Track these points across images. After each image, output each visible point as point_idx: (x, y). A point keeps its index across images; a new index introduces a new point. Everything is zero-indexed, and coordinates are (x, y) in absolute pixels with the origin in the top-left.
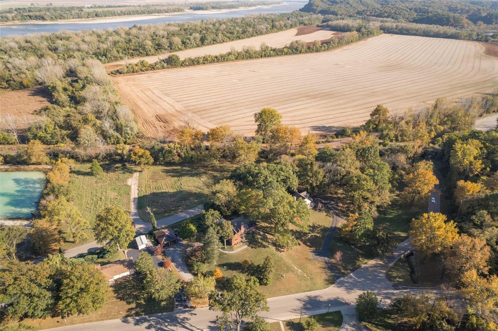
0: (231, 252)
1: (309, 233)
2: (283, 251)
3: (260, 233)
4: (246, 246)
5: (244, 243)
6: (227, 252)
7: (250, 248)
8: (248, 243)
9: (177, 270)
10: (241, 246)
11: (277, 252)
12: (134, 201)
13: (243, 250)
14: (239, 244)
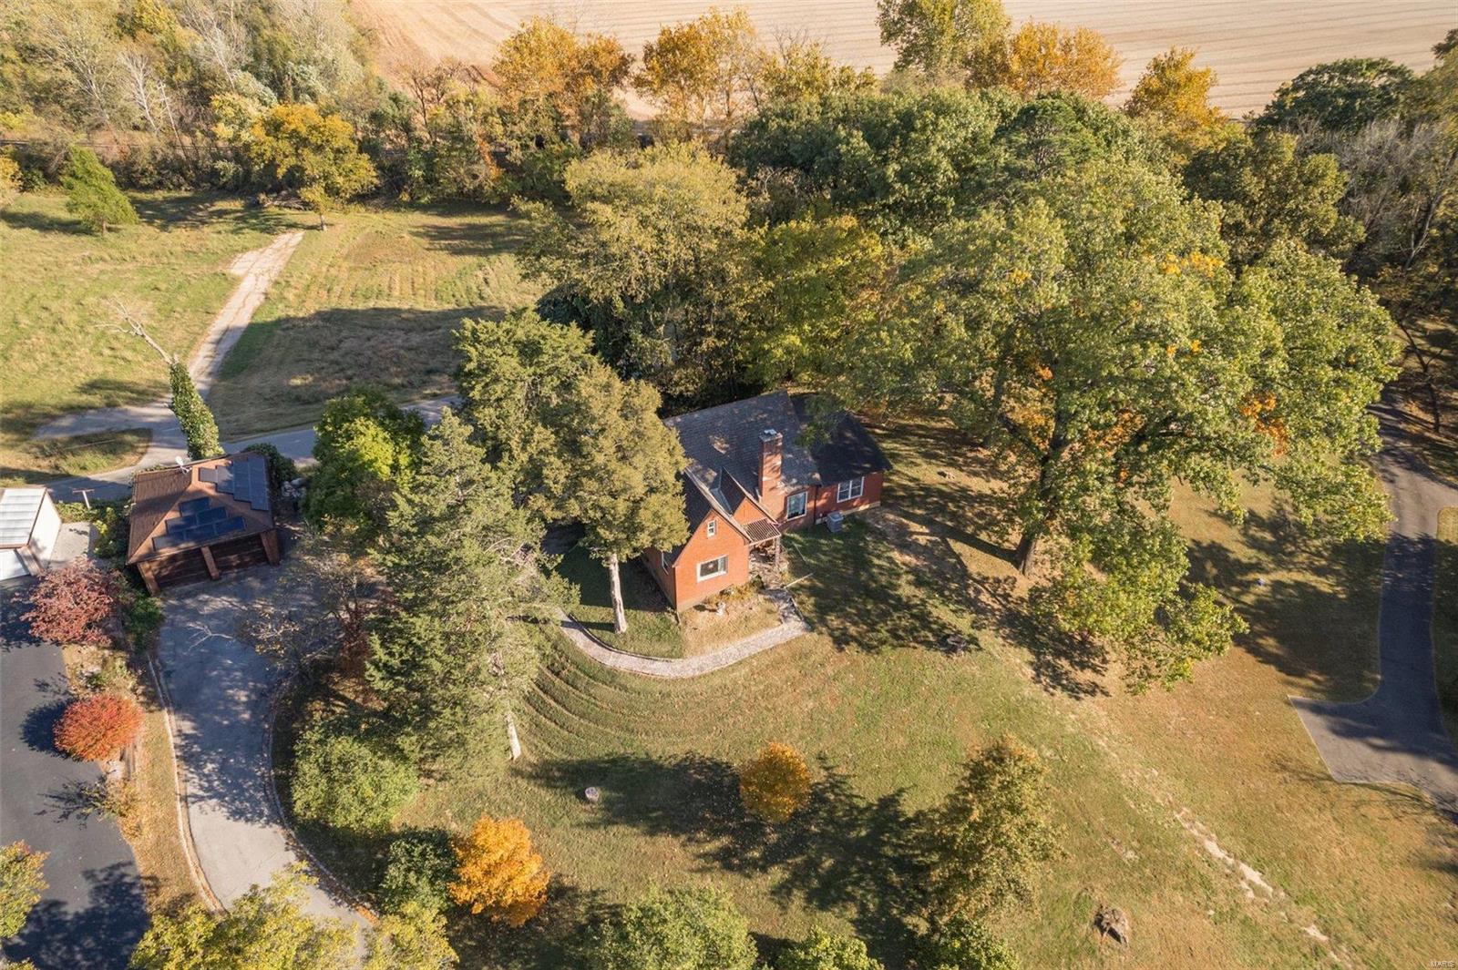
0: (660, 669)
1: (1258, 567)
2: (1093, 689)
3: (907, 531)
4: (794, 628)
5: (777, 595)
6: (622, 662)
7: (827, 640)
8: (812, 600)
9: (182, 780)
10: (754, 623)
11: (1045, 694)
12: (218, 342)
13: (766, 660)
14: (737, 607)
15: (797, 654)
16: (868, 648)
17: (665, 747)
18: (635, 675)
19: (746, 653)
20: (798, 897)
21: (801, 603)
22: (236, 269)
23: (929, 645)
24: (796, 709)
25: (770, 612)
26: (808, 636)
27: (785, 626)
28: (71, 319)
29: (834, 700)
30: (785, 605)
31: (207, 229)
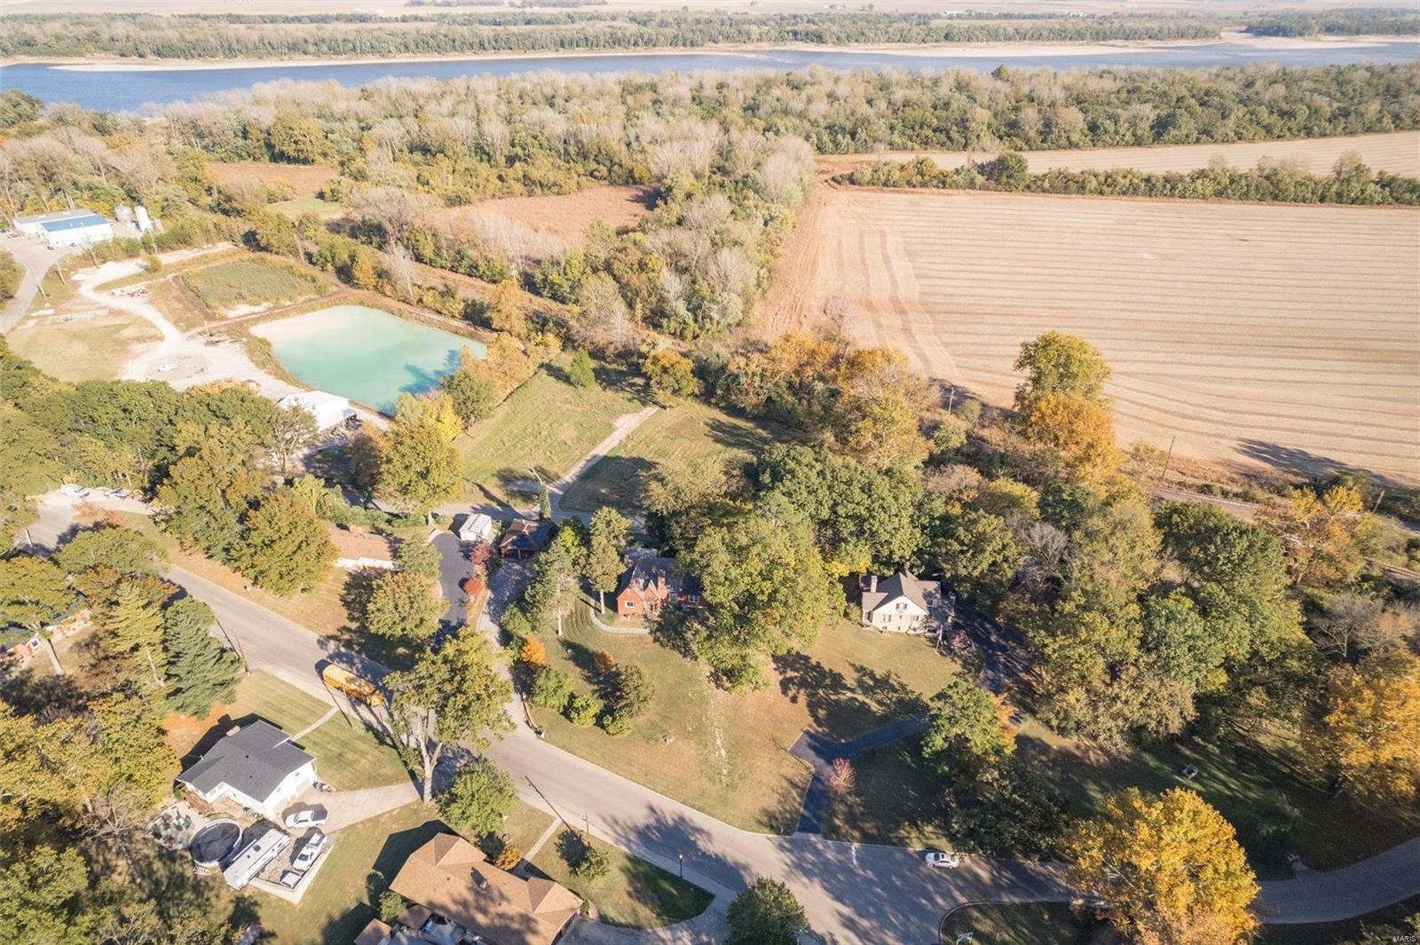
0: (604, 627)
1: (852, 690)
2: (727, 689)
3: (708, 619)
4: (646, 631)
5: (648, 621)
6: (596, 621)
7: (652, 638)
8: (657, 626)
9: (485, 608)
10: (635, 626)
11: (707, 681)
12: (589, 461)
13: (632, 637)
14: (635, 619)
15: (641, 638)
16: (662, 645)
17: (592, 646)
18: (598, 626)
19: (628, 632)
21: (653, 626)
22: (617, 424)
23: (680, 652)
24: (630, 652)
25: (643, 624)
26: (648, 635)
27: (644, 630)
28: (544, 433)
29: (642, 654)
30: (648, 624)
31: (621, 394)
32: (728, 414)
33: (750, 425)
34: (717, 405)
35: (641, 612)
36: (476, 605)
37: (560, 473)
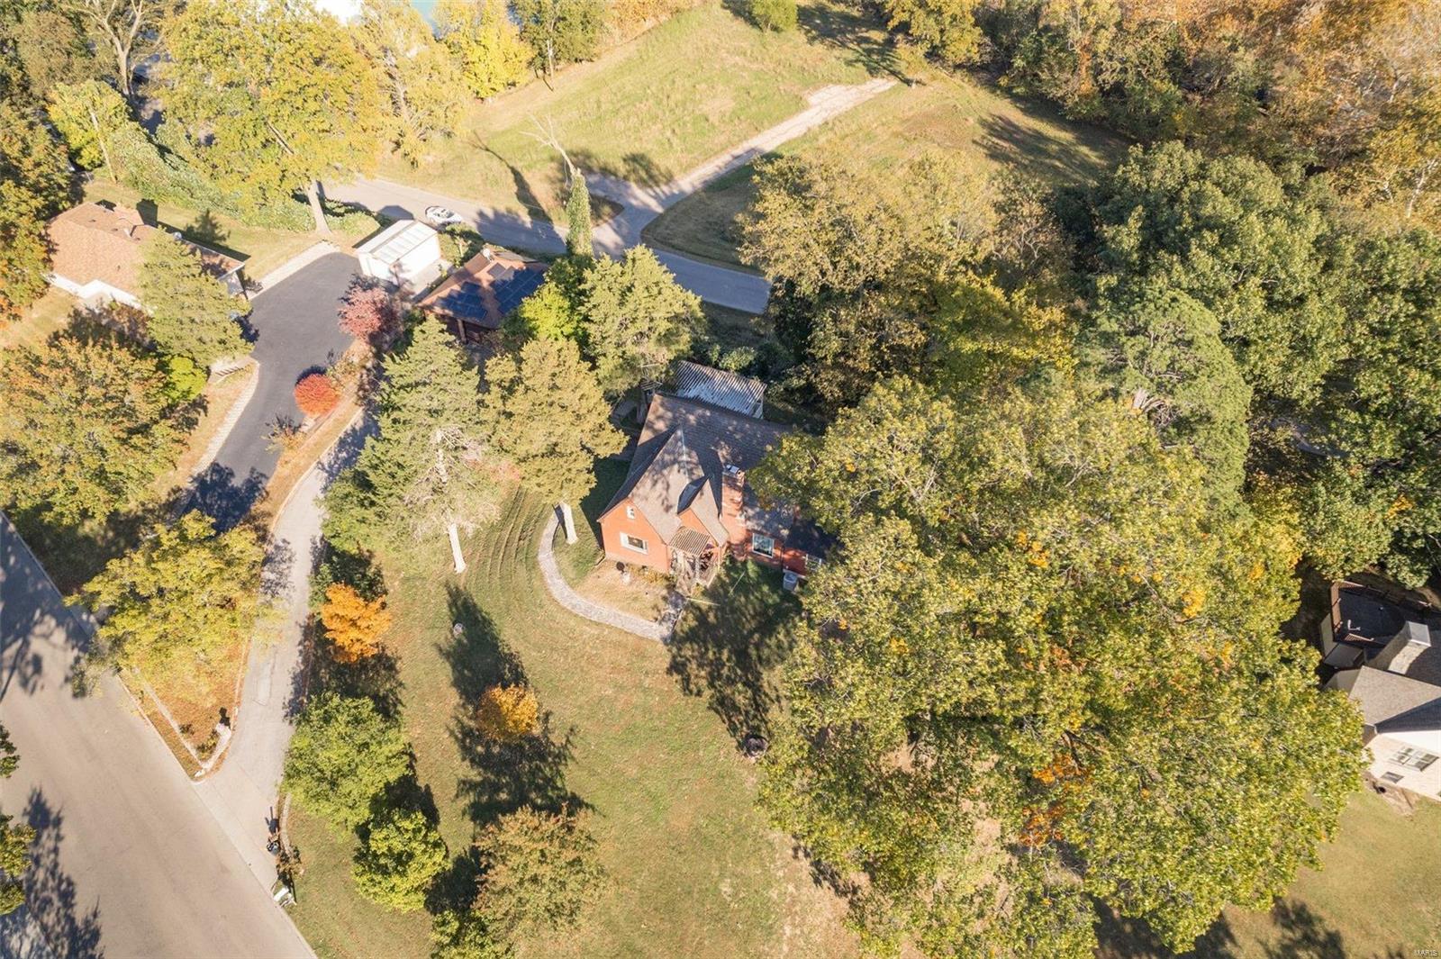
0: (560, 585)
4: (659, 631)
5: (676, 599)
7: (668, 660)
8: (694, 623)
10: (637, 605)
11: (791, 852)
12: (736, 158)
13: (615, 637)
14: (641, 586)
17: (511, 636)
18: (542, 577)
19: (611, 621)
20: (471, 798)
21: (685, 619)
22: (813, 99)
23: (733, 729)
24: (597, 686)
25: (655, 607)
26: (661, 645)
27: (655, 625)
28: (677, 97)
29: (626, 703)
30: (673, 612)
31: (837, 52)
32: (1025, 111)
33: (1066, 136)
34: (1008, 91)
35: (663, 569)
36: (310, 441)
37: (675, 170)
